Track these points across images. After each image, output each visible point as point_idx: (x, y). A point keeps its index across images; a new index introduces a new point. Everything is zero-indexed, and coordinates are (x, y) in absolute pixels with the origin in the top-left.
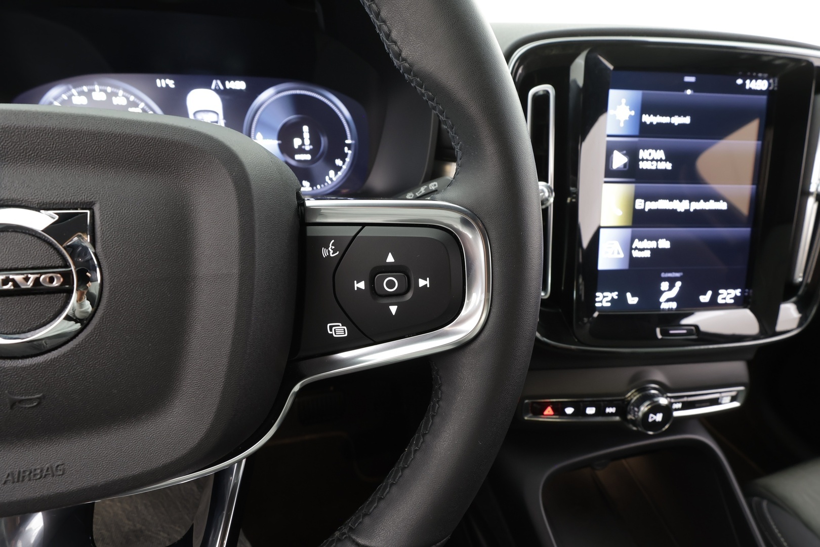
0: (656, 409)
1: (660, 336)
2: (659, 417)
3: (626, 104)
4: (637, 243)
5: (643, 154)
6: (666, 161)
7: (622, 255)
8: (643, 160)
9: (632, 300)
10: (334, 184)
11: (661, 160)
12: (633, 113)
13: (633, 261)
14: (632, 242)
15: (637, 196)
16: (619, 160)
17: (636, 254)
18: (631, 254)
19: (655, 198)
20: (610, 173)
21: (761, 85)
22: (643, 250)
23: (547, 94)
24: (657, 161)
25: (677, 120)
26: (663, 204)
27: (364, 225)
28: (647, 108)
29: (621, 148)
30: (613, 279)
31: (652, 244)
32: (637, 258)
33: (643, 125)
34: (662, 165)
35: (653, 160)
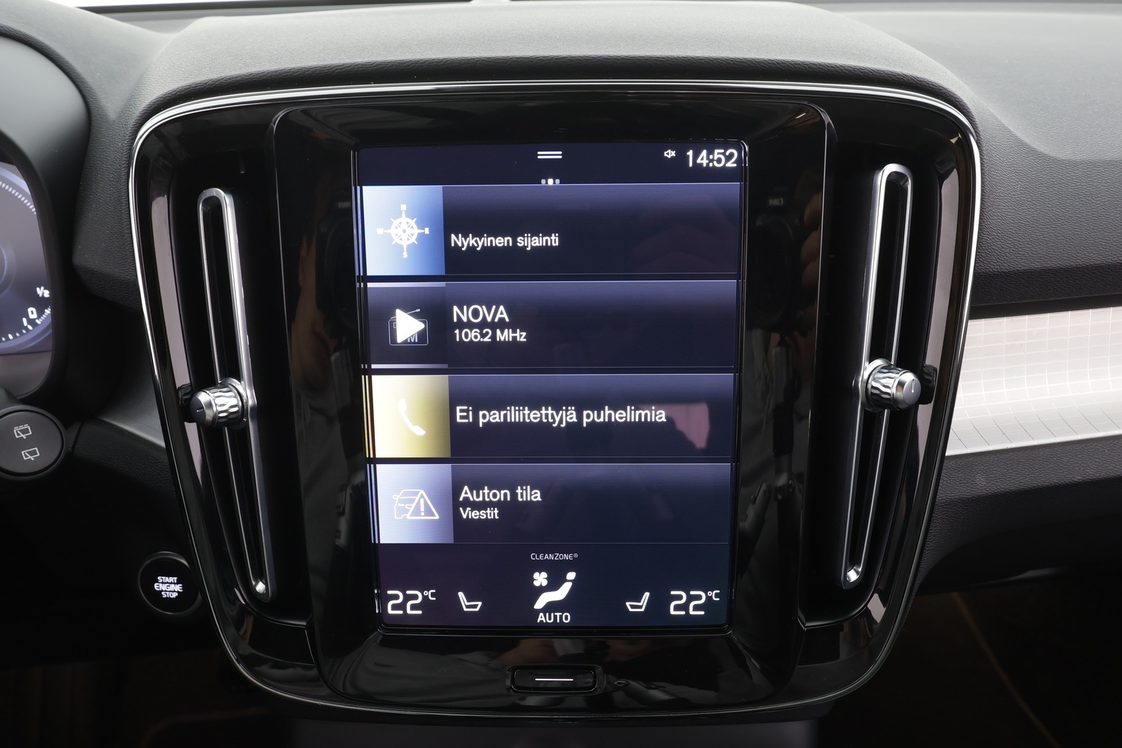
3: (410, 215)
4: (469, 494)
5: (460, 313)
6: (513, 326)
7: (435, 517)
8: (461, 325)
9: (470, 605)
10: (38, 330)
11: (502, 325)
13: (462, 526)
14: (456, 491)
15: (455, 399)
16: (407, 327)
17: (467, 514)
18: (457, 515)
19: (500, 403)
20: (388, 355)
21: (723, 158)
22: (482, 506)
24: (494, 326)
25: (529, 242)
26: (516, 415)
29: (411, 302)
31: (502, 495)
32: (470, 521)
33: (453, 254)
34: (504, 336)
35: (483, 324)
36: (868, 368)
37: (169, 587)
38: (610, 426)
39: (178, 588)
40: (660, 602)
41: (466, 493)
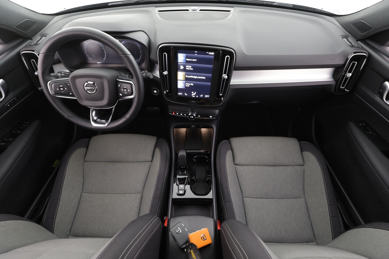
0: (191, 115)
2: (192, 117)
5: (187, 66)
6: (192, 68)
7: (183, 86)
8: (187, 68)
9: (186, 94)
11: (191, 68)
12: (184, 58)
14: (185, 84)
15: (186, 75)
16: (182, 67)
17: (186, 86)
18: (185, 86)
19: (190, 75)
21: (213, 53)
22: (188, 85)
23: (165, 54)
24: (190, 68)
25: (194, 60)
26: (191, 77)
28: (187, 57)
29: (182, 65)
30: (181, 90)
31: (190, 84)
33: (186, 61)
34: (191, 69)
35: (189, 68)
36: (224, 75)
37: (155, 92)
38: (200, 79)
39: (156, 92)
40: (204, 96)
41: (186, 84)
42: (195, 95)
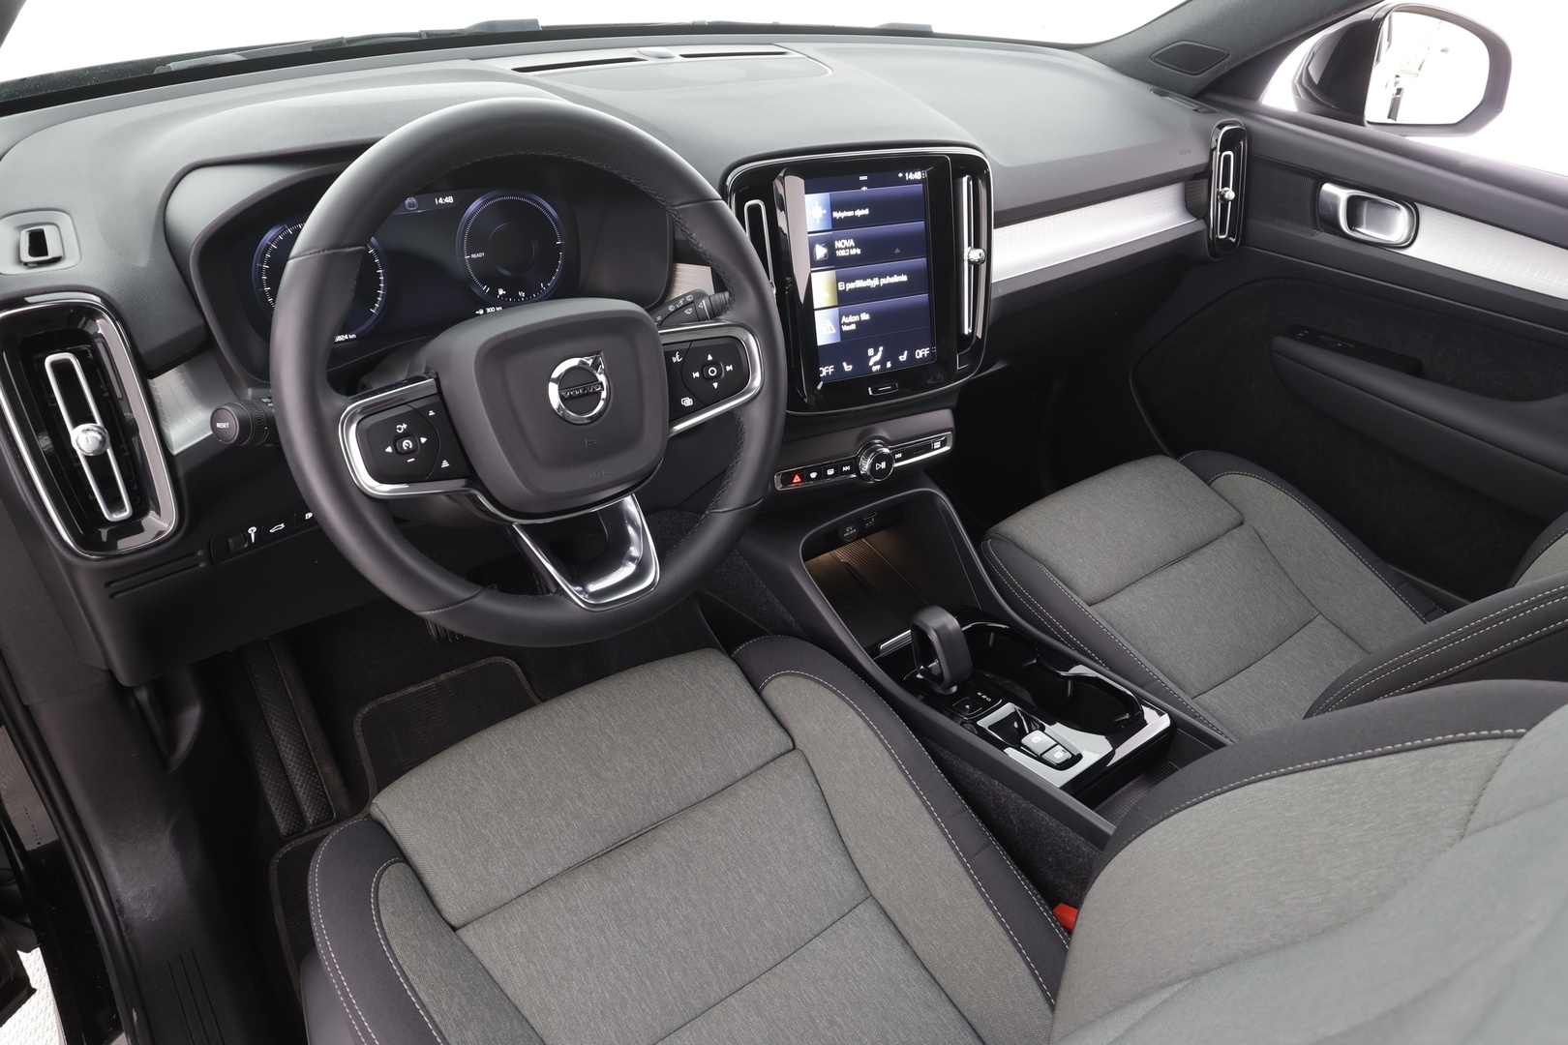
0: (880, 458)
1: (871, 394)
3: (820, 205)
4: (845, 320)
5: (838, 244)
6: (856, 247)
7: (834, 331)
8: (838, 249)
9: (847, 368)
11: (852, 247)
12: (825, 212)
13: (843, 334)
14: (840, 319)
15: (838, 281)
16: (821, 252)
17: (845, 328)
18: (841, 329)
19: (852, 280)
20: (816, 264)
21: (918, 175)
22: (849, 324)
23: (757, 207)
24: (849, 248)
25: (859, 213)
26: (859, 284)
27: (691, 341)
28: (835, 206)
29: (821, 241)
30: (833, 353)
31: (857, 318)
32: (846, 331)
33: (834, 220)
34: (854, 252)
35: (846, 248)
36: (967, 249)
38: (890, 285)
40: (911, 355)
41: (844, 320)
42: (882, 362)
